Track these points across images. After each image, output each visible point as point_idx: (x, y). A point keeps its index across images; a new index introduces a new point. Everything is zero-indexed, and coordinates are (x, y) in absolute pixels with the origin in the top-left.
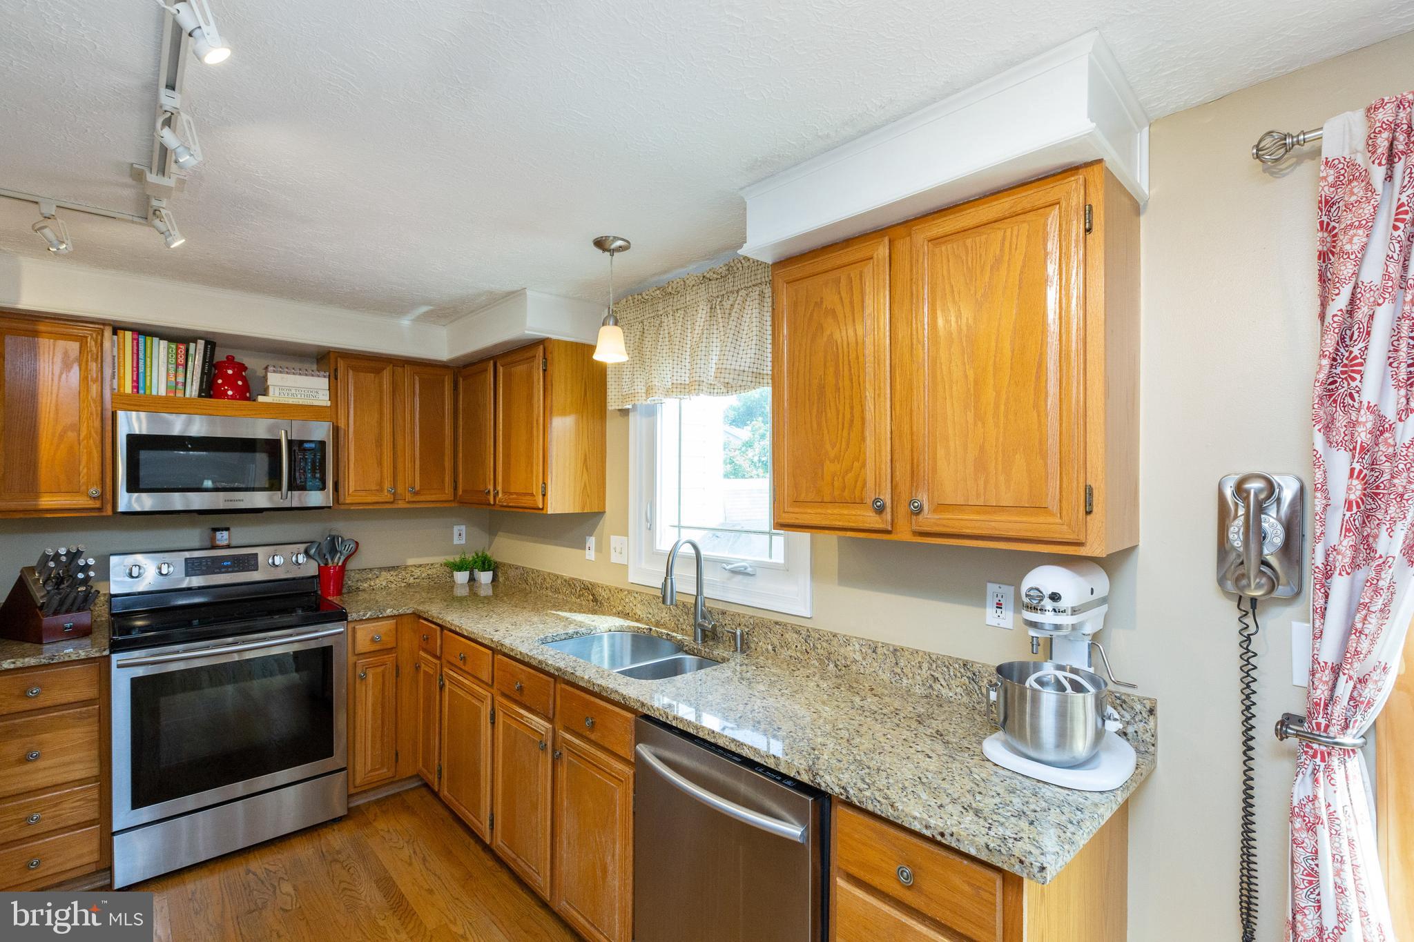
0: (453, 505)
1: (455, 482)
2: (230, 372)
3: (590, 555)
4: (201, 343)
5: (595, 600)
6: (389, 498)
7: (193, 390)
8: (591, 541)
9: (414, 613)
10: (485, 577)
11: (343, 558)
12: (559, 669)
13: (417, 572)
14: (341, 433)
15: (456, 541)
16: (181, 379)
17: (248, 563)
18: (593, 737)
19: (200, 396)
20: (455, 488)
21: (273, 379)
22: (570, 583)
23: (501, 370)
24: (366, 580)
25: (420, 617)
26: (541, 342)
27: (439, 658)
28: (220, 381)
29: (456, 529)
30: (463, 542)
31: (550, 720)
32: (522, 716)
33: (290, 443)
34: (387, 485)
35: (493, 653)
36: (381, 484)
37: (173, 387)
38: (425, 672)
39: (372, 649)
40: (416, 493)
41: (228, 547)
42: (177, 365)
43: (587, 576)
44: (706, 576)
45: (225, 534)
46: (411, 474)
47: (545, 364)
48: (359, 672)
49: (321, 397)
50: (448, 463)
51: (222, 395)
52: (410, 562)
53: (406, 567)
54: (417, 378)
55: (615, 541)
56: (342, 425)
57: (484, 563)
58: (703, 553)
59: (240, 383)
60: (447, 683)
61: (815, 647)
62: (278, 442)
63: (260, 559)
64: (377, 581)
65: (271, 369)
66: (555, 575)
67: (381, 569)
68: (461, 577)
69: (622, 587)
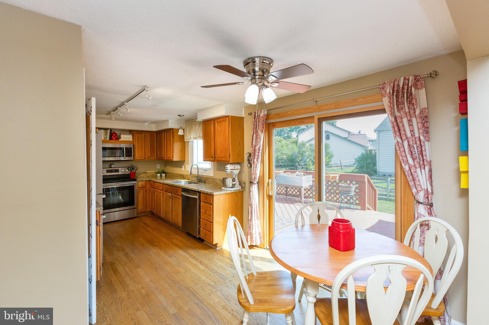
0: (156, 160)
1: (157, 155)
2: (114, 135)
3: (183, 169)
4: (109, 130)
5: (184, 177)
6: (144, 158)
7: (108, 138)
8: (183, 166)
9: (149, 180)
10: (164, 175)
11: (135, 170)
12: (172, 184)
13: (150, 174)
14: (135, 146)
15: (158, 168)
16: (106, 137)
17: (117, 171)
18: (177, 194)
19: (109, 140)
20: (157, 157)
21: (122, 136)
22: (179, 175)
23: (165, 133)
24: (139, 175)
25: (150, 181)
26: (172, 129)
27: (154, 188)
28: (112, 137)
29: (158, 165)
30: (159, 168)
31: (171, 193)
32: (167, 194)
33: (126, 148)
34: (143, 156)
35: (163, 185)
36: (142, 156)
37: (105, 138)
38: (151, 191)
39: (141, 187)
40: (149, 158)
41: (113, 168)
42: (105, 134)
43: (182, 173)
44: (199, 171)
45: (113, 165)
46: (148, 154)
47: (173, 133)
48: (139, 190)
49: (131, 139)
50: (155, 152)
51: (113, 139)
52: (148, 172)
53: (147, 173)
54: (149, 135)
55: (187, 166)
56: (135, 144)
57: (163, 172)
58: (199, 167)
59: (116, 137)
60: (155, 192)
61: (213, 181)
62: (124, 148)
63: (120, 170)
64: (141, 175)
65: (121, 134)
66: (177, 174)
67: (142, 173)
68: (159, 175)
69: (188, 174)
